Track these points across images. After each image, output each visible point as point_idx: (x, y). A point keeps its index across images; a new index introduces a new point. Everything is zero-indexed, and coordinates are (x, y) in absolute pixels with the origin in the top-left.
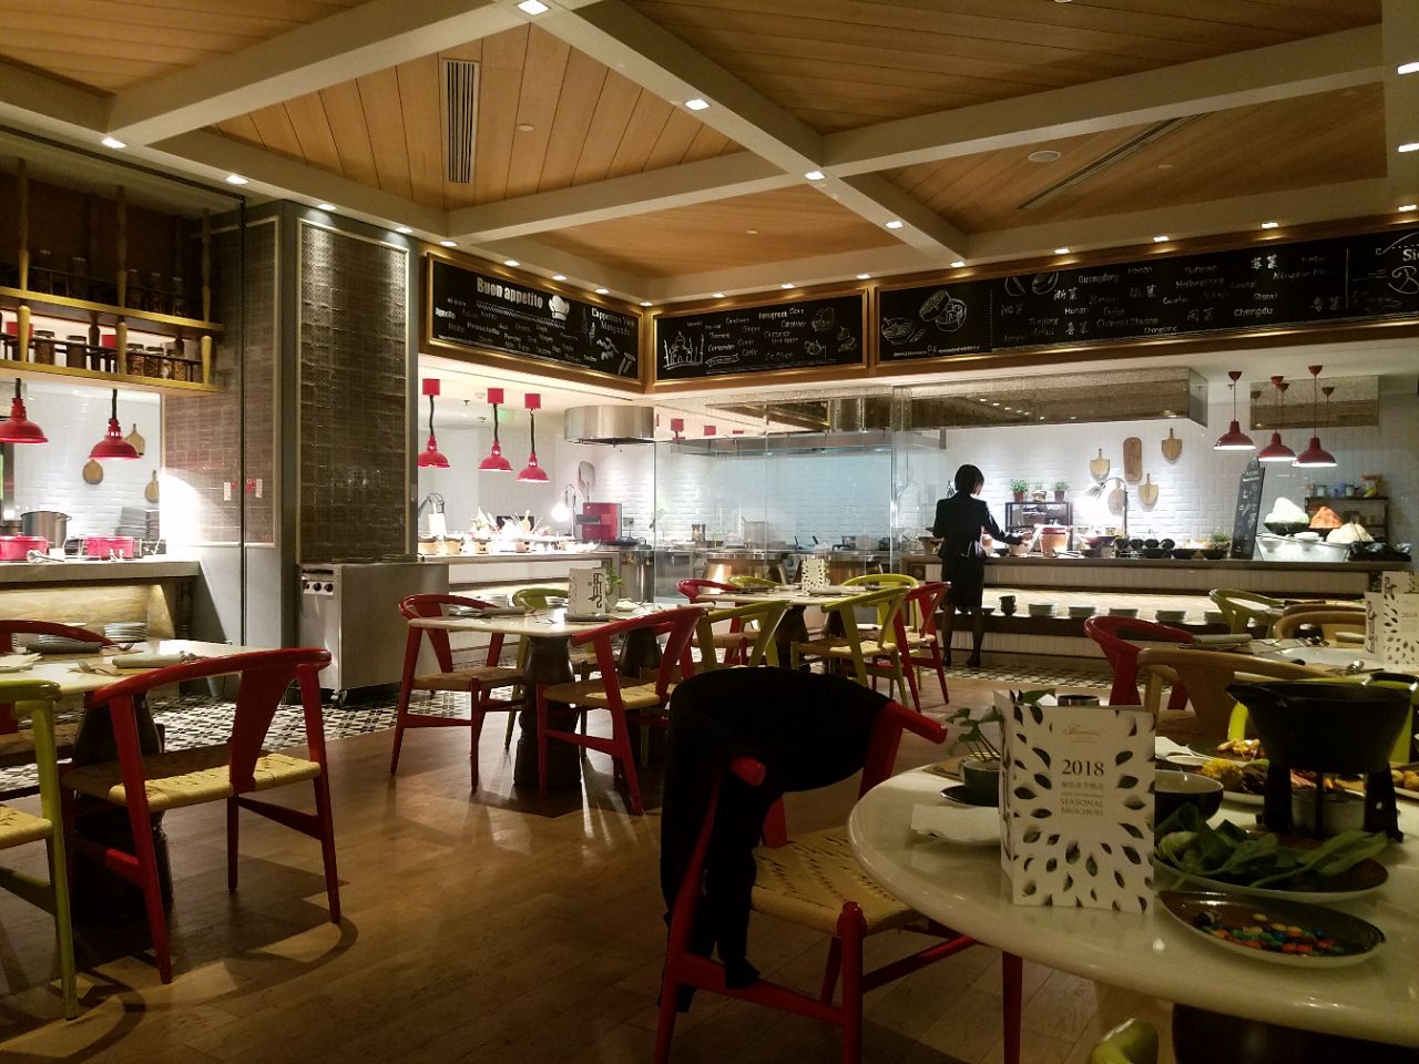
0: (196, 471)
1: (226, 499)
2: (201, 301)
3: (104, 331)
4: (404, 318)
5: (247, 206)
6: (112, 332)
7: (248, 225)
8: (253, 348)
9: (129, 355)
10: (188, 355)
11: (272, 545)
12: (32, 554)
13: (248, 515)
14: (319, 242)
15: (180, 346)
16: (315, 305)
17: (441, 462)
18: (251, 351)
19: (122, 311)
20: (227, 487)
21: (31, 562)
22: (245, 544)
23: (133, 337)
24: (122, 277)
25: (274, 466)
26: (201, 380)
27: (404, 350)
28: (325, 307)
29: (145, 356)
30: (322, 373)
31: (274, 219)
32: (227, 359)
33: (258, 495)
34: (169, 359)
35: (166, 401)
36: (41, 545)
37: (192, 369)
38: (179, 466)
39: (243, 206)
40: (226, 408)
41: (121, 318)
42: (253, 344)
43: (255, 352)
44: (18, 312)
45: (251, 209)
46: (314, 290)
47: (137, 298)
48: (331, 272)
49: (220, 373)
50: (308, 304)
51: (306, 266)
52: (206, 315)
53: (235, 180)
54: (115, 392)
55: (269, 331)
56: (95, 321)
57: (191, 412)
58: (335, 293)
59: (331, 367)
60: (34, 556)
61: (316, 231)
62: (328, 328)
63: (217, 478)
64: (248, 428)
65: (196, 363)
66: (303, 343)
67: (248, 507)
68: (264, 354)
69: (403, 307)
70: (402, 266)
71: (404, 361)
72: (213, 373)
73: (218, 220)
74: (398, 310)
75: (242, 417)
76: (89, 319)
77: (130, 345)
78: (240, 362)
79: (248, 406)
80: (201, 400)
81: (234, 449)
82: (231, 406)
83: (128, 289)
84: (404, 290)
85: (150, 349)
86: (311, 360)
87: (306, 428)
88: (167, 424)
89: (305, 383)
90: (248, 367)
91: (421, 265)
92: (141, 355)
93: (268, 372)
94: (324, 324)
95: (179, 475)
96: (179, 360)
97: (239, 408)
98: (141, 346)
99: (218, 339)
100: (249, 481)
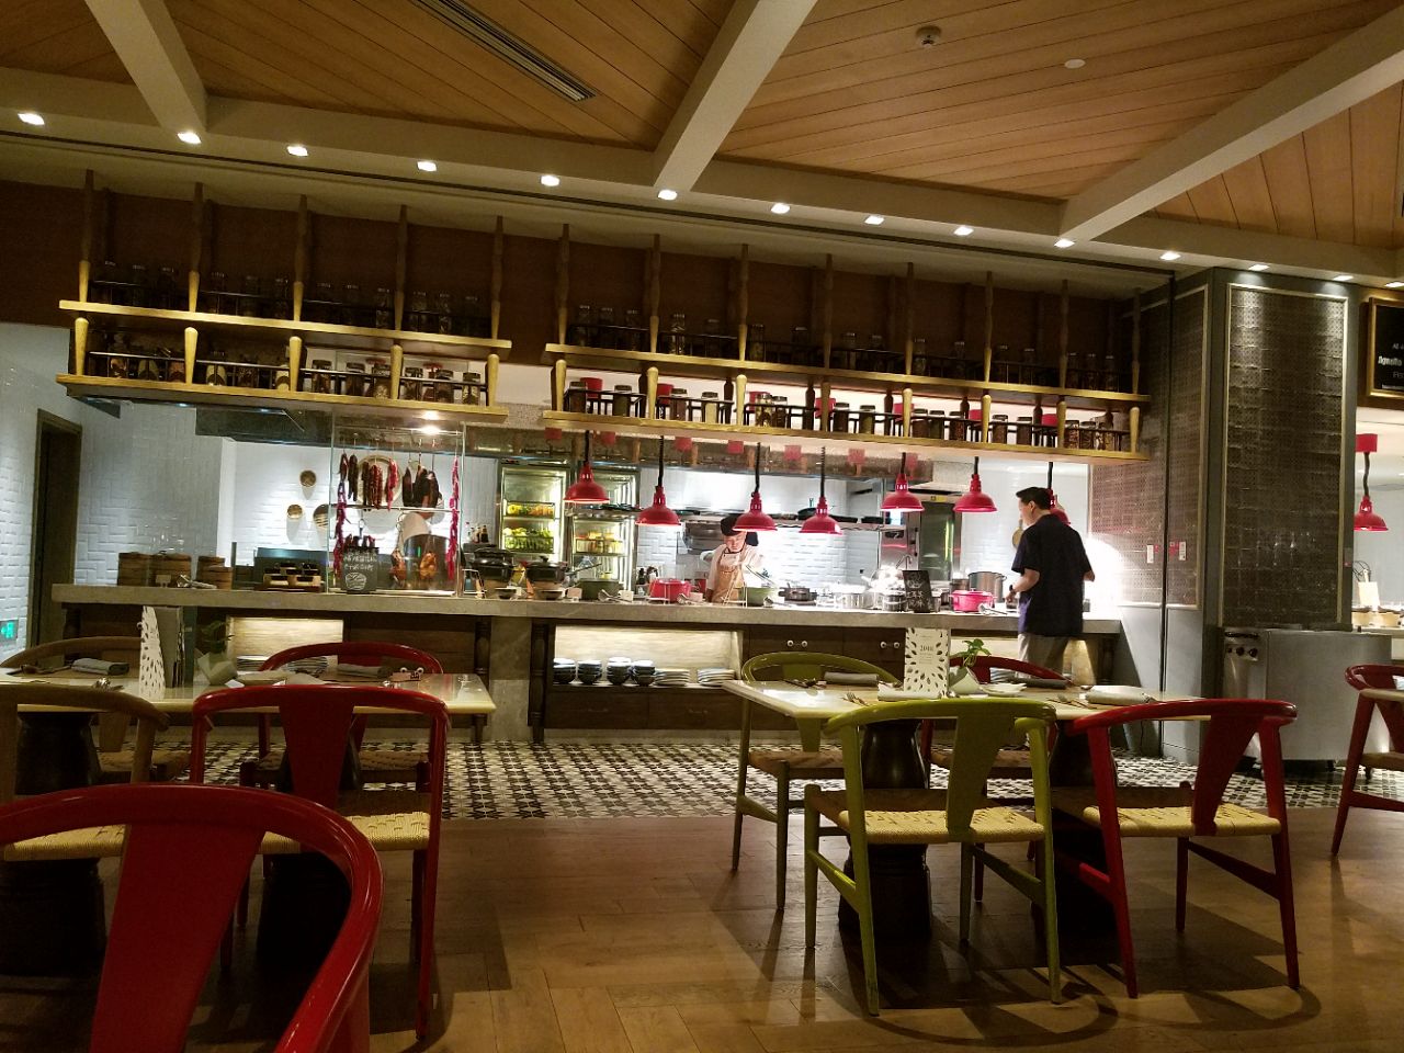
0: (1121, 535)
1: (1149, 561)
2: (1130, 376)
3: (1046, 411)
4: (1341, 372)
5: (1177, 279)
6: (1053, 411)
7: (1178, 297)
8: (1180, 415)
9: (1067, 430)
10: (1117, 427)
11: (1194, 606)
12: (982, 607)
13: (1172, 578)
14: (1249, 303)
15: (1109, 418)
16: (1244, 366)
17: (1378, 524)
18: (1178, 418)
19: (1063, 391)
20: (1150, 550)
21: (982, 613)
22: (1168, 605)
23: (1071, 415)
24: (1064, 361)
25: (1198, 527)
26: (1129, 450)
27: (1340, 406)
28: (1253, 368)
29: (1081, 430)
30: (1249, 436)
31: (1204, 288)
32: (1154, 428)
33: (1181, 558)
34: (1100, 432)
35: (1095, 470)
36: (988, 600)
37: (1122, 438)
38: (1104, 531)
39: (1172, 280)
40: (1151, 474)
41: (1062, 398)
42: (1179, 411)
43: (1181, 420)
44: (982, 401)
45: (1181, 281)
46: (1243, 353)
47: (1075, 378)
48: (1260, 332)
49: (1146, 442)
50: (1236, 367)
51: (1235, 330)
52: (1135, 387)
53: (1170, 256)
54: (1051, 464)
55: (1197, 397)
56: (1038, 401)
57: (1118, 480)
58: (1265, 353)
59: (1259, 428)
60: (984, 609)
61: (1246, 293)
62: (1257, 389)
63: (1140, 542)
64: (1173, 493)
65: (1124, 434)
66: (1231, 407)
67: (1170, 570)
68: (1190, 421)
69: (1341, 360)
70: (1339, 316)
71: (1340, 416)
72: (1140, 440)
73: (1149, 297)
74: (1334, 363)
75: (1167, 485)
76: (1034, 401)
77: (1067, 422)
78: (1166, 430)
79: (1173, 472)
80: (1127, 468)
81: (1159, 513)
82: (1158, 472)
83: (1068, 370)
84: (1341, 341)
85: (1084, 423)
86: (1239, 423)
87: (1232, 491)
88: (1094, 492)
89: (1232, 446)
90: (1175, 434)
91: (1361, 313)
92: (1076, 429)
93: (1195, 437)
94: (1253, 386)
95: (1103, 539)
96: (1110, 432)
97: (1163, 473)
98: (1077, 422)
99: (1145, 409)
100: (1172, 544)
